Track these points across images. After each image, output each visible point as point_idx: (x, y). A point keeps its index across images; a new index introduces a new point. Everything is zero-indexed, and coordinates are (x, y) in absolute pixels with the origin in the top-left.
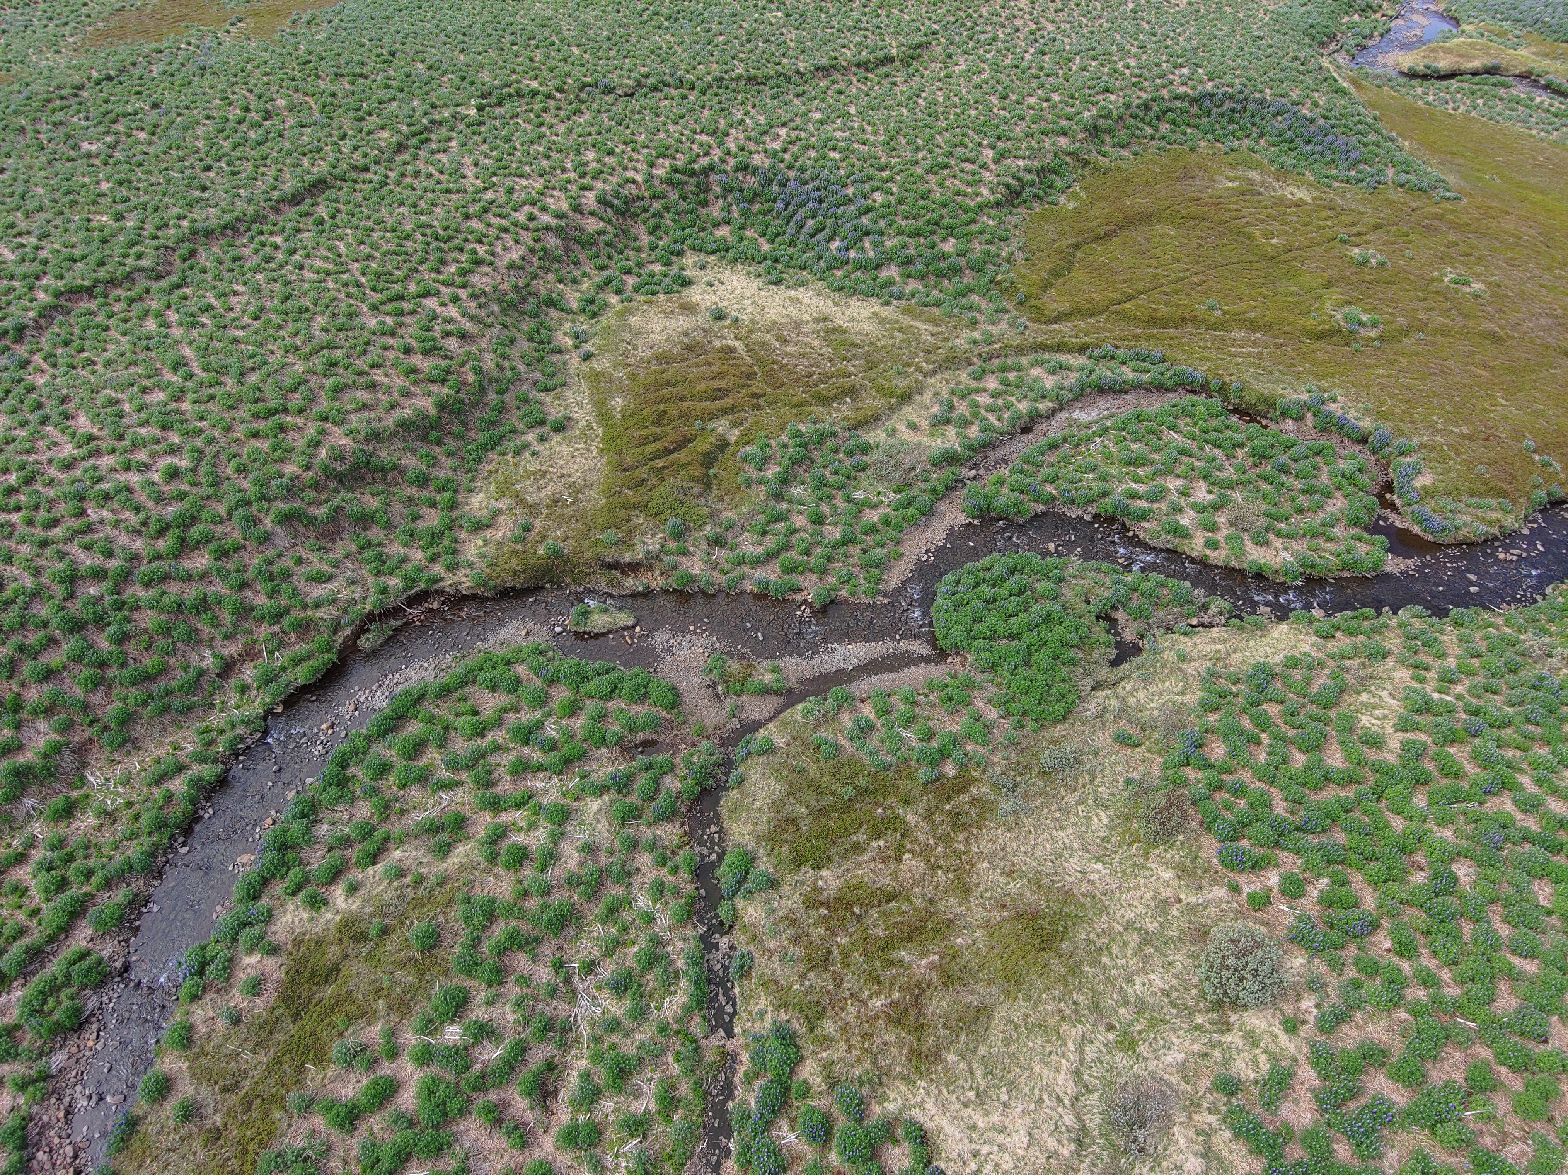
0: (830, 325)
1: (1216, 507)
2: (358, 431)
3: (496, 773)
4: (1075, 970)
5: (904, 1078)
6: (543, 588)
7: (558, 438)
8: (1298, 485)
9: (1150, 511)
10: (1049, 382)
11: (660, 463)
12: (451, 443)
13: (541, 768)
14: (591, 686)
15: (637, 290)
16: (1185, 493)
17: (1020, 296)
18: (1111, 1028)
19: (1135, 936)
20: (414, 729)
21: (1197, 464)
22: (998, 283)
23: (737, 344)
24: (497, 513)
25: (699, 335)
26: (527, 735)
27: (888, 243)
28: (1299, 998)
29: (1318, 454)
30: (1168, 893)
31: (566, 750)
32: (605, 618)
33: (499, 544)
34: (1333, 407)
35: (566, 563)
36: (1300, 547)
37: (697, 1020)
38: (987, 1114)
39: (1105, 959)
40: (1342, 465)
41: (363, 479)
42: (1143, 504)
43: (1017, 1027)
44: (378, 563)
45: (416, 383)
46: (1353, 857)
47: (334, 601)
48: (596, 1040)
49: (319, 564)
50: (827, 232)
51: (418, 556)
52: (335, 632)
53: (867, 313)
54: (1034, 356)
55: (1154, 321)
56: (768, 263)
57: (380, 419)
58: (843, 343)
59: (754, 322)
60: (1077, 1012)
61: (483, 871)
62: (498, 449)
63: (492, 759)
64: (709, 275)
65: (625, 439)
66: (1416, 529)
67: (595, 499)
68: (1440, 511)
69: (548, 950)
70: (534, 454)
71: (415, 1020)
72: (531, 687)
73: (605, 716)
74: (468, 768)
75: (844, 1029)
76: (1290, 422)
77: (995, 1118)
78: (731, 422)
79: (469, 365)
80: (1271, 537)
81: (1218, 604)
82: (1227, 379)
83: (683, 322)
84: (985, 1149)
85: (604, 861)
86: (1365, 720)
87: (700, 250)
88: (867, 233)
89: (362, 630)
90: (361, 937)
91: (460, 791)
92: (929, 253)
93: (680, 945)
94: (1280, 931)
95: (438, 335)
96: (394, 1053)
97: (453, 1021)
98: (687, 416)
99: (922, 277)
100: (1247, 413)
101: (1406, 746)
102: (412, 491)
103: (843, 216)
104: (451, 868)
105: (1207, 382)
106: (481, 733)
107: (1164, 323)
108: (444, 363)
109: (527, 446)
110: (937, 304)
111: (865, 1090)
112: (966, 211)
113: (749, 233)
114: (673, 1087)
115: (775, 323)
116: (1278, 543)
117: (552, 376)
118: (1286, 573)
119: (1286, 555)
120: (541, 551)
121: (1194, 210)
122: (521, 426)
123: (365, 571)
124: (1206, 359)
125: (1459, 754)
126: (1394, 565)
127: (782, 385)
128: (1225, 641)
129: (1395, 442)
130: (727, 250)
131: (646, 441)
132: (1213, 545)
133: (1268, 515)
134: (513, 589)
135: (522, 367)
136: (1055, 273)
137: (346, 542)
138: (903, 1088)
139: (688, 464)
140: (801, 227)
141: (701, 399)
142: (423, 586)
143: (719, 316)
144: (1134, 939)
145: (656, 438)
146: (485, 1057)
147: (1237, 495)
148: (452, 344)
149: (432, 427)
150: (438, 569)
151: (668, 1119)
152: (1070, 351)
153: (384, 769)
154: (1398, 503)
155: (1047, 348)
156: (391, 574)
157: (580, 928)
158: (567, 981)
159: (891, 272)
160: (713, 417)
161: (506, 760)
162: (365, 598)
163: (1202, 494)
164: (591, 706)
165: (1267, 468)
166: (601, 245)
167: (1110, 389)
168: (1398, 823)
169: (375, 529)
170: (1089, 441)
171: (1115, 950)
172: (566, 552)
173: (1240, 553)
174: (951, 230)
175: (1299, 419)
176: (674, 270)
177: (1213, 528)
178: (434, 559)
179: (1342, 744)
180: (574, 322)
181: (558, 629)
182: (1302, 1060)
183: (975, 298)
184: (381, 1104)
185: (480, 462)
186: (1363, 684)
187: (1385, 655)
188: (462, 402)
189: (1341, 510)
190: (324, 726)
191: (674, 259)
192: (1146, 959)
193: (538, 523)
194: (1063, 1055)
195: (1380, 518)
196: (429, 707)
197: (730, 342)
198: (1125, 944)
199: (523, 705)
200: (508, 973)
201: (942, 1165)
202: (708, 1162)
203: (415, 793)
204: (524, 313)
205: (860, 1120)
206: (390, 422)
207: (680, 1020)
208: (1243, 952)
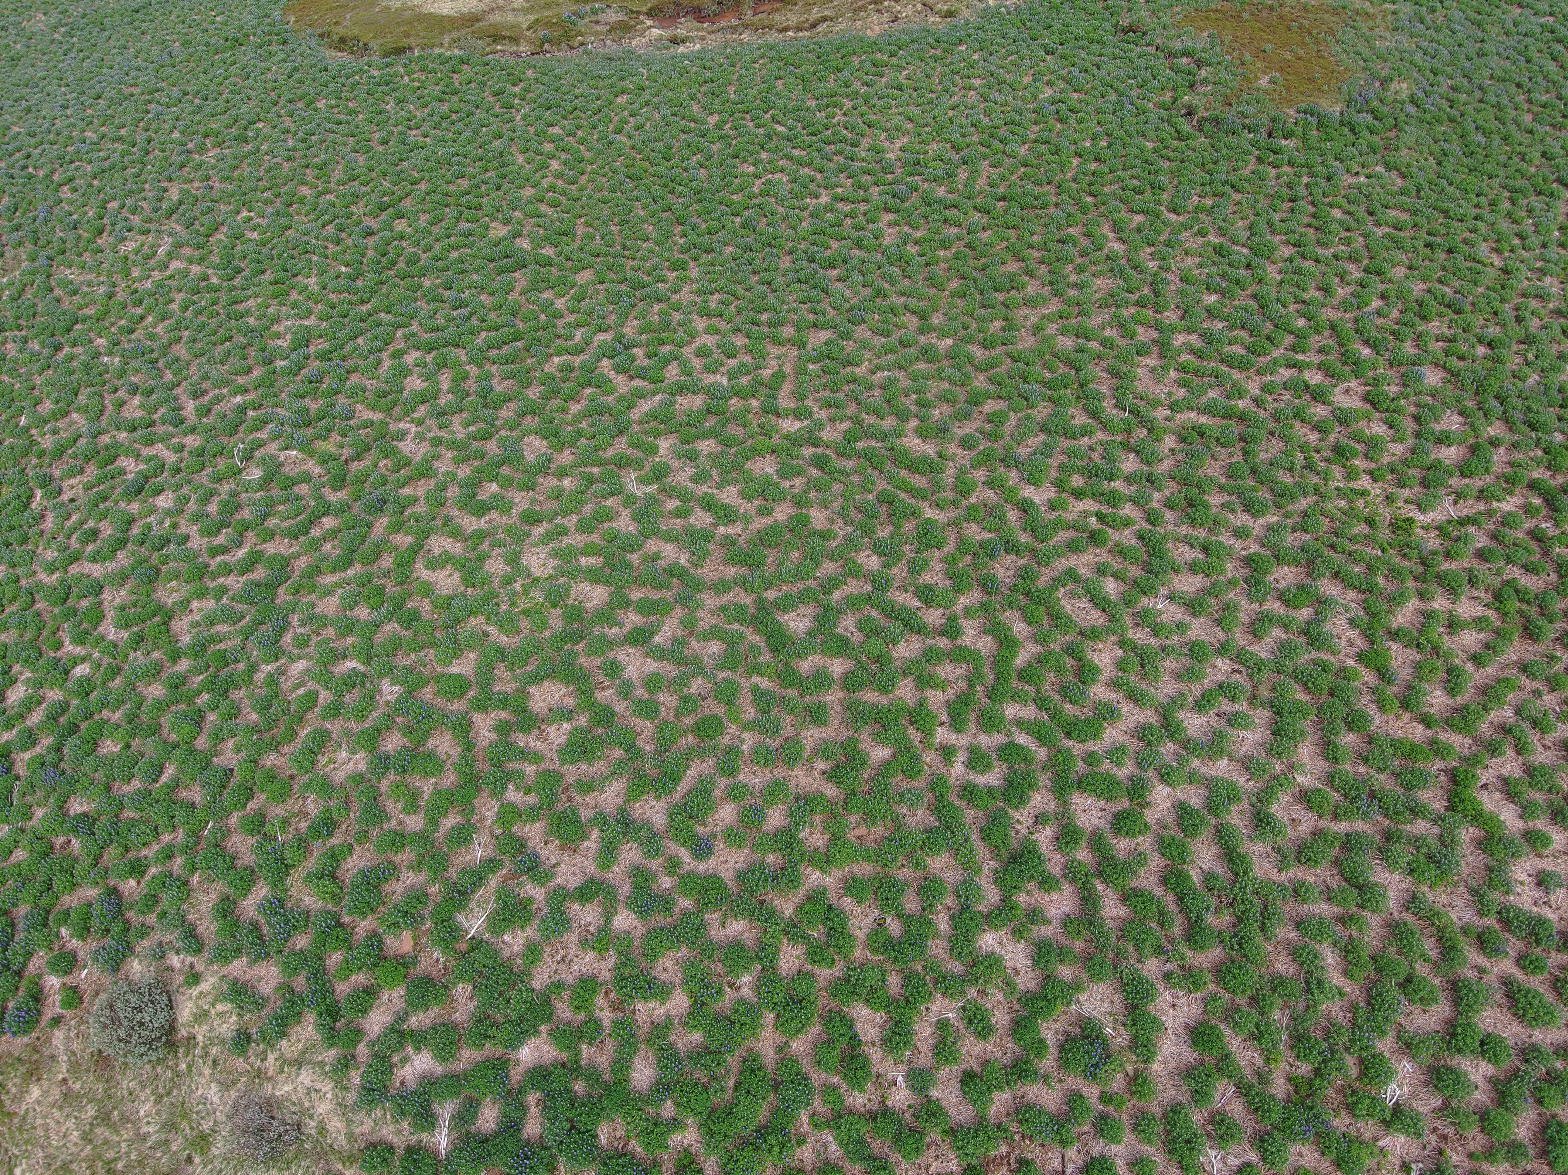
18: (189, 1159)
19: (100, 1130)
28: (170, 969)
30: (56, 1093)
46: (43, 902)
144: (102, 1132)
168: (20, 855)
171: (111, 1154)
182: (225, 971)
192: (125, 1119)
198: (107, 1141)
208: (116, 1021)
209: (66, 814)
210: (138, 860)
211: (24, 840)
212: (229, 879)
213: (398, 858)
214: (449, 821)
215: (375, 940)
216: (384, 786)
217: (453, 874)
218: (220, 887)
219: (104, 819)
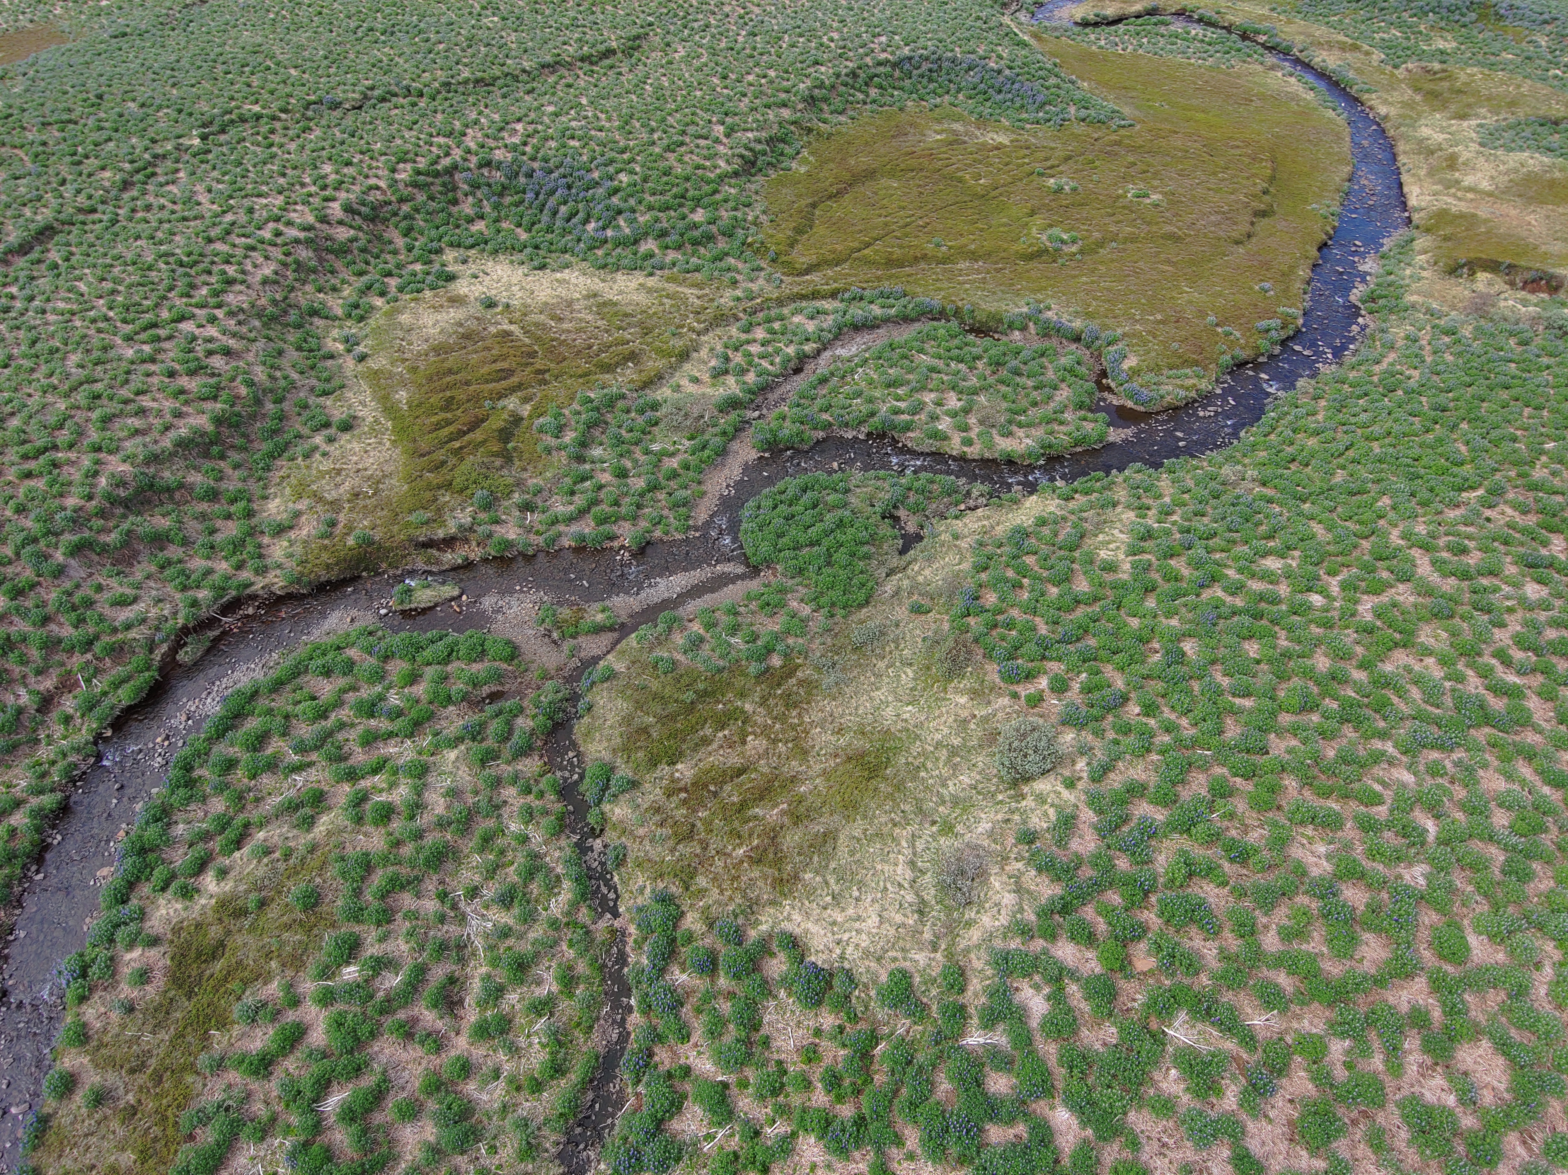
0: (600, 300)
1: (967, 411)
2: (135, 456)
3: (346, 748)
4: (899, 787)
5: (773, 903)
6: (359, 577)
7: (347, 436)
8: (1030, 383)
9: (912, 421)
10: (811, 327)
11: (457, 444)
12: (235, 456)
13: (390, 735)
14: (427, 653)
15: (401, 290)
16: (939, 404)
17: (771, 254)
18: (934, 823)
19: (945, 752)
20: (252, 724)
21: (945, 378)
22: (750, 245)
23: (513, 328)
24: (298, 514)
25: (473, 324)
26: (370, 709)
27: (641, 219)
28: (1074, 763)
29: (1042, 355)
30: (965, 714)
31: (414, 714)
32: (429, 592)
33: (305, 542)
34: (1050, 314)
35: (378, 549)
36: (1039, 433)
37: (584, 910)
38: (843, 910)
39: (923, 774)
40: (1064, 361)
41: (149, 502)
42: (905, 417)
43: (859, 840)
44: (182, 578)
45: (187, 403)
46: (1101, 653)
47: (144, 621)
48: (491, 948)
49: (118, 587)
50: (581, 215)
51: (223, 567)
52: (151, 651)
53: (633, 285)
54: (793, 306)
55: (890, 263)
56: (529, 250)
57: (156, 442)
58: (616, 314)
59: (525, 306)
60: (905, 818)
61: (352, 832)
62: (286, 455)
63: (340, 737)
64: (473, 268)
65: (416, 428)
66: (1130, 404)
67: (397, 487)
68: (1147, 386)
69: (431, 885)
70: (325, 454)
71: (312, 968)
72: (366, 665)
73: (446, 678)
74: (317, 748)
75: (714, 879)
76: (1017, 333)
77: (851, 911)
78: (520, 399)
79: (239, 379)
80: (1014, 428)
81: (978, 488)
82: (960, 304)
83: (454, 314)
84: (846, 937)
85: (470, 800)
86: (1103, 554)
87: (459, 246)
88: (620, 212)
89: (178, 645)
90: (241, 913)
91: (313, 771)
92: (681, 224)
93: (557, 854)
94: (1054, 719)
95: (201, 355)
96: (295, 1002)
97: (348, 964)
98: (476, 399)
99: (679, 247)
100: (980, 330)
101: (1134, 566)
102: (204, 506)
103: (593, 198)
104: (318, 836)
105: (944, 309)
106: (323, 715)
107: (900, 263)
108: (213, 381)
109: (317, 448)
110: (697, 270)
111: (740, 921)
112: (708, 183)
113: (504, 225)
114: (571, 968)
115: (546, 304)
116: (1021, 433)
117: (328, 380)
118: (1030, 455)
119: (1029, 441)
120: (351, 542)
121: (913, 162)
122: (306, 431)
123: (170, 589)
124: (940, 289)
125: (1179, 565)
126: (1116, 435)
127: (565, 359)
128: (989, 518)
129: (1103, 335)
130: (486, 243)
131: (438, 427)
132: (969, 442)
133: (1010, 410)
134: (329, 582)
135: (295, 376)
136: (799, 231)
137: (144, 565)
138: (772, 911)
139: (484, 442)
140: (555, 213)
141: (487, 382)
142: (234, 593)
143: (490, 304)
144: (944, 754)
145: (449, 423)
146: (387, 985)
147: (982, 399)
148: (217, 362)
149: (212, 443)
150: (246, 575)
151: (571, 995)
152: (823, 297)
153: (230, 765)
154: (1113, 385)
155: (803, 297)
156: (198, 587)
157: (458, 861)
158: (454, 907)
159: (649, 245)
160: (501, 396)
161: (353, 734)
162: (175, 613)
163: (953, 402)
164: (430, 672)
165: (1004, 373)
166: (356, 252)
167: (864, 325)
168: (1135, 623)
169: (172, 548)
170: (853, 372)
171: (929, 765)
172: (377, 538)
173: (991, 446)
174: (698, 202)
175: (1024, 329)
176: (437, 266)
177: (966, 429)
178: (240, 566)
179: (1085, 573)
180: (341, 327)
181: (383, 611)
182: (1081, 806)
183: (731, 261)
184: (292, 1046)
185: (269, 470)
186: (1099, 527)
187: (1115, 505)
188: (238, 415)
189: (1067, 398)
190: (159, 740)
191: (433, 256)
192: (955, 767)
193: (342, 518)
194: (899, 852)
195: (1100, 399)
196: (263, 703)
197: (506, 327)
198: (937, 759)
199: (361, 683)
200: (394, 912)
201: (813, 959)
202: (614, 1021)
203: (267, 780)
204: (288, 325)
205: (740, 944)
206: (167, 443)
207: (568, 914)
208: (1024, 736)
209: (1179, 641)
210: (1158, 707)
211: (1148, 621)
212: (1162, 784)
213: (1227, 934)
214: (1283, 980)
215: (1139, 932)
216: (1302, 900)
217: (1227, 997)
218: (1153, 780)
219: (1185, 669)
